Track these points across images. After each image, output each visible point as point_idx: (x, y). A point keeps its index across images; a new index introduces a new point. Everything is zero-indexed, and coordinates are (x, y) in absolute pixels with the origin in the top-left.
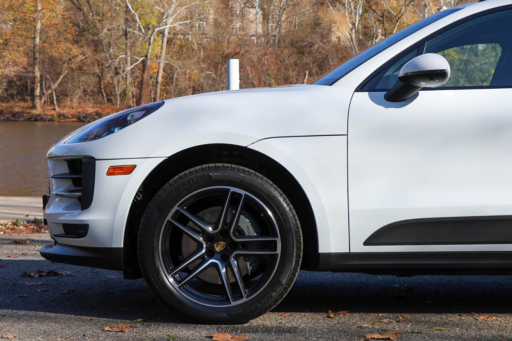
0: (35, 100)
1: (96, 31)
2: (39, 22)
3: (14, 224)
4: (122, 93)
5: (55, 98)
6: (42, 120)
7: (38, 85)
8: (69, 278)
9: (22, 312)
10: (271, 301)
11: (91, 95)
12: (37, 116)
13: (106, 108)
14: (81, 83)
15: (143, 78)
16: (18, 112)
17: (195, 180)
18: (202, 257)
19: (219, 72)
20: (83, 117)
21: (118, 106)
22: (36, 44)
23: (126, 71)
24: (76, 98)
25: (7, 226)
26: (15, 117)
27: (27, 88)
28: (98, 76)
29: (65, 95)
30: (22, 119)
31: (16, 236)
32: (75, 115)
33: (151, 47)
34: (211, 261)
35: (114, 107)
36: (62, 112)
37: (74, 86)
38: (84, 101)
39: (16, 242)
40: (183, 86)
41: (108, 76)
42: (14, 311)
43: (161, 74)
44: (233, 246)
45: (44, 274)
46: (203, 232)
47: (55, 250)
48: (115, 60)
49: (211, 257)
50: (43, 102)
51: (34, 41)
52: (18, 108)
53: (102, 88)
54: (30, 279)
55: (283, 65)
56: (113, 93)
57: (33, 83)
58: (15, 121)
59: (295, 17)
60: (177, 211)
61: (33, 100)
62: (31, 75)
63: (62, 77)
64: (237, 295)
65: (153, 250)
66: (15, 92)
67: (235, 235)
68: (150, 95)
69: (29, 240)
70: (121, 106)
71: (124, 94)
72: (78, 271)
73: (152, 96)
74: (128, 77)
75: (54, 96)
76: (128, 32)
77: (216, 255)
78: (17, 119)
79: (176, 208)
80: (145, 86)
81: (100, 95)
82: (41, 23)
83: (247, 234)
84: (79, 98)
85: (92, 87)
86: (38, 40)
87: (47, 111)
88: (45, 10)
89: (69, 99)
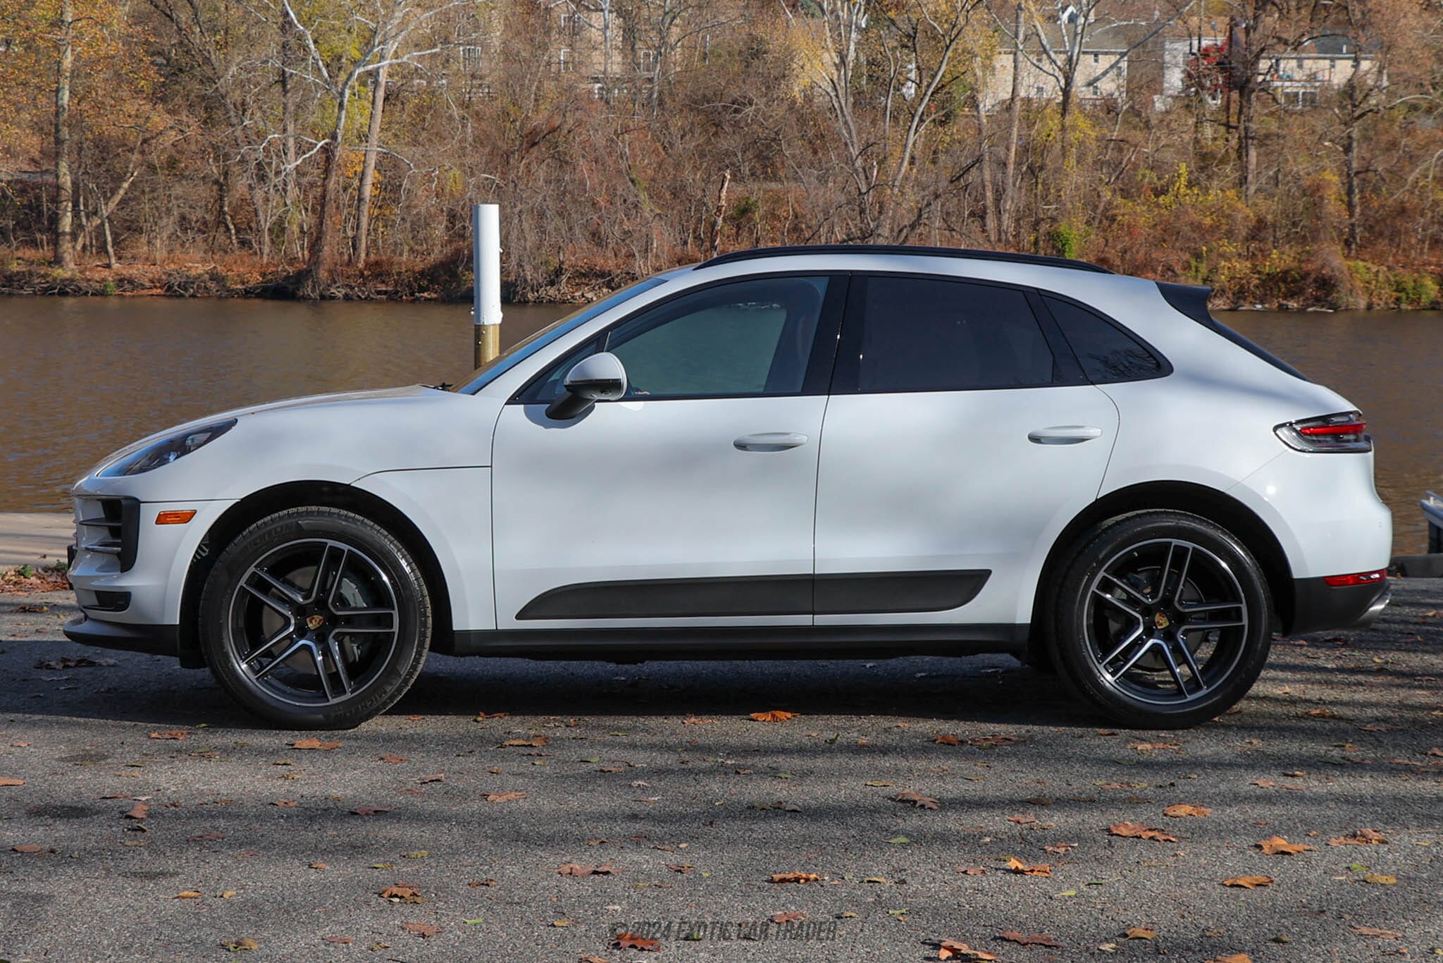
0: (61, 243)
1: (210, 73)
2: (69, 53)
3: (20, 573)
4: (276, 227)
5: (109, 239)
6: (78, 292)
7: (66, 206)
8: (112, 669)
9: (37, 717)
10: (385, 697)
11: (199, 230)
12: (66, 283)
13: (235, 263)
14: (174, 202)
15: (325, 190)
16: (18, 273)
17: (279, 530)
18: (289, 637)
19: (512, 176)
20: (179, 286)
21: (265, 258)
22: (62, 106)
23: (284, 174)
24: (161, 239)
25: (7, 578)
26: (10, 286)
27: (40, 214)
28: (216, 182)
29: (135, 230)
30: (29, 291)
31: (23, 598)
32: (159, 280)
33: (344, 112)
34: (302, 642)
35: (256, 259)
36: (126, 272)
37: (157, 208)
38: (183, 245)
39: (26, 609)
40: (423, 210)
41: (240, 185)
42: (27, 716)
43: (369, 180)
44: (333, 621)
45: (72, 664)
46: (290, 603)
47: (86, 628)
48: (256, 147)
49: (302, 636)
50: (79, 248)
51: (57, 96)
52: (18, 264)
53: (225, 213)
54: (49, 671)
55: (670, 156)
56: (253, 225)
57: (55, 200)
58: (10, 295)
59: (700, 35)
60: (254, 573)
61: (55, 242)
62: (50, 178)
63: (126, 185)
64: (338, 688)
65: (220, 628)
66: (11, 223)
67: (335, 607)
68: (345, 231)
69: (47, 604)
70: (273, 258)
71: (279, 229)
72: (128, 659)
73: (350, 233)
74: (289, 188)
75: (108, 233)
76: (287, 75)
77: (308, 635)
78: (16, 291)
79: (252, 569)
80: (330, 208)
81: (222, 229)
82: (72, 55)
83: (353, 604)
84: (169, 238)
85: (199, 213)
86: (66, 96)
87: (91, 270)
88: (84, 22)
89: (144, 239)
